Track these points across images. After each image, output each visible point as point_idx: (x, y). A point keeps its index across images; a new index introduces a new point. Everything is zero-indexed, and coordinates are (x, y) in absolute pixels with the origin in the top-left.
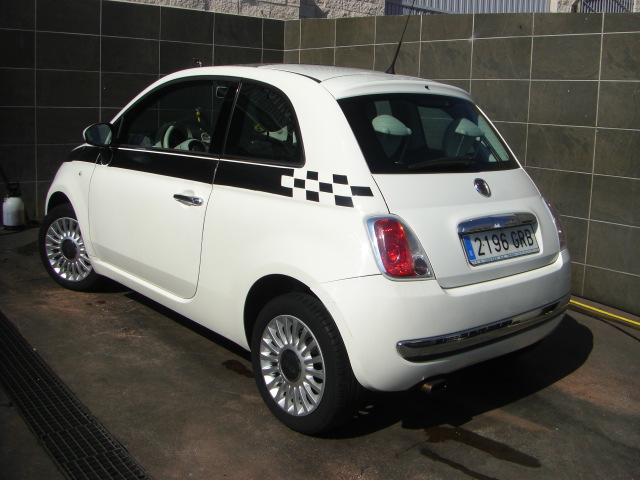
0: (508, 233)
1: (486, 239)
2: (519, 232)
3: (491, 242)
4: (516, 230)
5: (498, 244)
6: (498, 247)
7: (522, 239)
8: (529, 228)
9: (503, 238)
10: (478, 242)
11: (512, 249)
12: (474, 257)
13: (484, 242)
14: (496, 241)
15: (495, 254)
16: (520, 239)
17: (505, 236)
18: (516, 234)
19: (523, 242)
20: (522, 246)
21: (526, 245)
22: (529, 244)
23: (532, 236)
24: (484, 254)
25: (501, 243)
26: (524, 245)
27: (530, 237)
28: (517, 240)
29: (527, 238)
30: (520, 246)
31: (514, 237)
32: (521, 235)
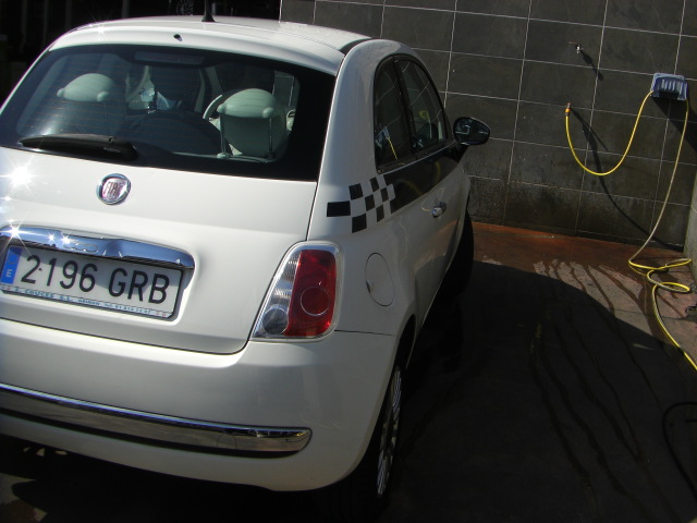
0: (105, 271)
1: (53, 263)
2: (136, 273)
3: (58, 271)
4: (130, 269)
5: (73, 277)
6: (68, 282)
7: (141, 288)
8: (174, 275)
9: (90, 271)
10: (33, 263)
11: (100, 293)
12: (10, 280)
13: (46, 267)
14: (70, 272)
15: (55, 288)
16: (133, 285)
17: (95, 269)
18: (125, 274)
19: (136, 290)
20: (129, 297)
21: (141, 299)
22: (151, 300)
23: (172, 291)
24: (33, 282)
25: (78, 277)
26: (135, 297)
27: (163, 290)
28: (122, 285)
29: (154, 288)
30: (125, 296)
31: (119, 277)
32: (140, 280)
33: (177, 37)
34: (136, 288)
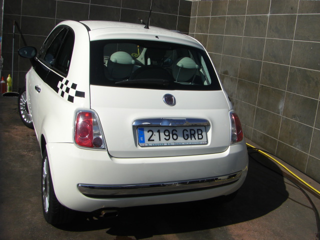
0: (180, 131)
1: (159, 131)
2: (191, 130)
3: (162, 134)
4: (188, 129)
5: (169, 135)
6: (167, 138)
7: (194, 135)
8: (203, 128)
9: (174, 132)
10: (150, 133)
11: (181, 140)
12: (144, 142)
13: (157, 134)
14: (167, 134)
15: (163, 141)
16: (191, 134)
17: (176, 131)
18: (187, 131)
19: (192, 136)
20: (191, 139)
21: (195, 139)
22: (199, 139)
23: (204, 134)
24: (153, 140)
25: (171, 135)
26: (193, 138)
27: (201, 134)
28: (187, 135)
29: (198, 134)
30: (189, 139)
31: (186, 133)
32: (193, 132)
33: (157, 37)
34: (192, 135)
